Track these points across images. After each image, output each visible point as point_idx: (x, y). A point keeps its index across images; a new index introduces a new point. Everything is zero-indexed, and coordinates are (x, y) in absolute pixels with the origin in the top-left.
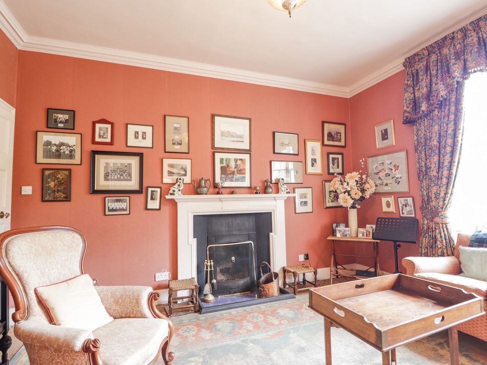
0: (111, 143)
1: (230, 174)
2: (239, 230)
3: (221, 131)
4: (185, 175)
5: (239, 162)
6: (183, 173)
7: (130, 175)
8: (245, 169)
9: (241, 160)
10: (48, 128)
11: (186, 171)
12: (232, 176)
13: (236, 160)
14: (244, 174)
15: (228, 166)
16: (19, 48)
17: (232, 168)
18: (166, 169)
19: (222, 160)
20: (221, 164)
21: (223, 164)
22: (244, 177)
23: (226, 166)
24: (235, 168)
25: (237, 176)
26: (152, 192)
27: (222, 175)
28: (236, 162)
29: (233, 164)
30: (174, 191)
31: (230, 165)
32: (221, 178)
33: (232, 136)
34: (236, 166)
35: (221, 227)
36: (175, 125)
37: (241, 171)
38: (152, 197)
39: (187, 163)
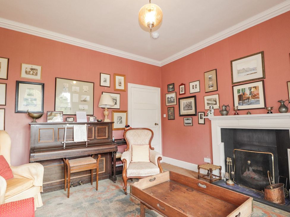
0: (185, 94)
1: (246, 99)
2: (259, 142)
3: (238, 70)
4: (216, 104)
5: (253, 90)
6: (215, 103)
7: (192, 107)
8: (258, 94)
9: (255, 87)
10: (168, 92)
11: (216, 102)
12: (247, 101)
13: (250, 89)
14: (258, 98)
15: (244, 94)
16: (160, 66)
17: (247, 95)
18: (206, 102)
19: (239, 91)
20: (238, 93)
21: (240, 93)
22: (259, 101)
23: (242, 94)
24: (250, 94)
25: (252, 100)
26: (201, 114)
27: (240, 101)
28: (251, 90)
29: (247, 92)
30: (208, 114)
31: (245, 93)
32: (239, 103)
33: (247, 71)
34: (251, 93)
35: (244, 138)
36: (209, 76)
37: (255, 96)
38: (200, 117)
39: (216, 97)
